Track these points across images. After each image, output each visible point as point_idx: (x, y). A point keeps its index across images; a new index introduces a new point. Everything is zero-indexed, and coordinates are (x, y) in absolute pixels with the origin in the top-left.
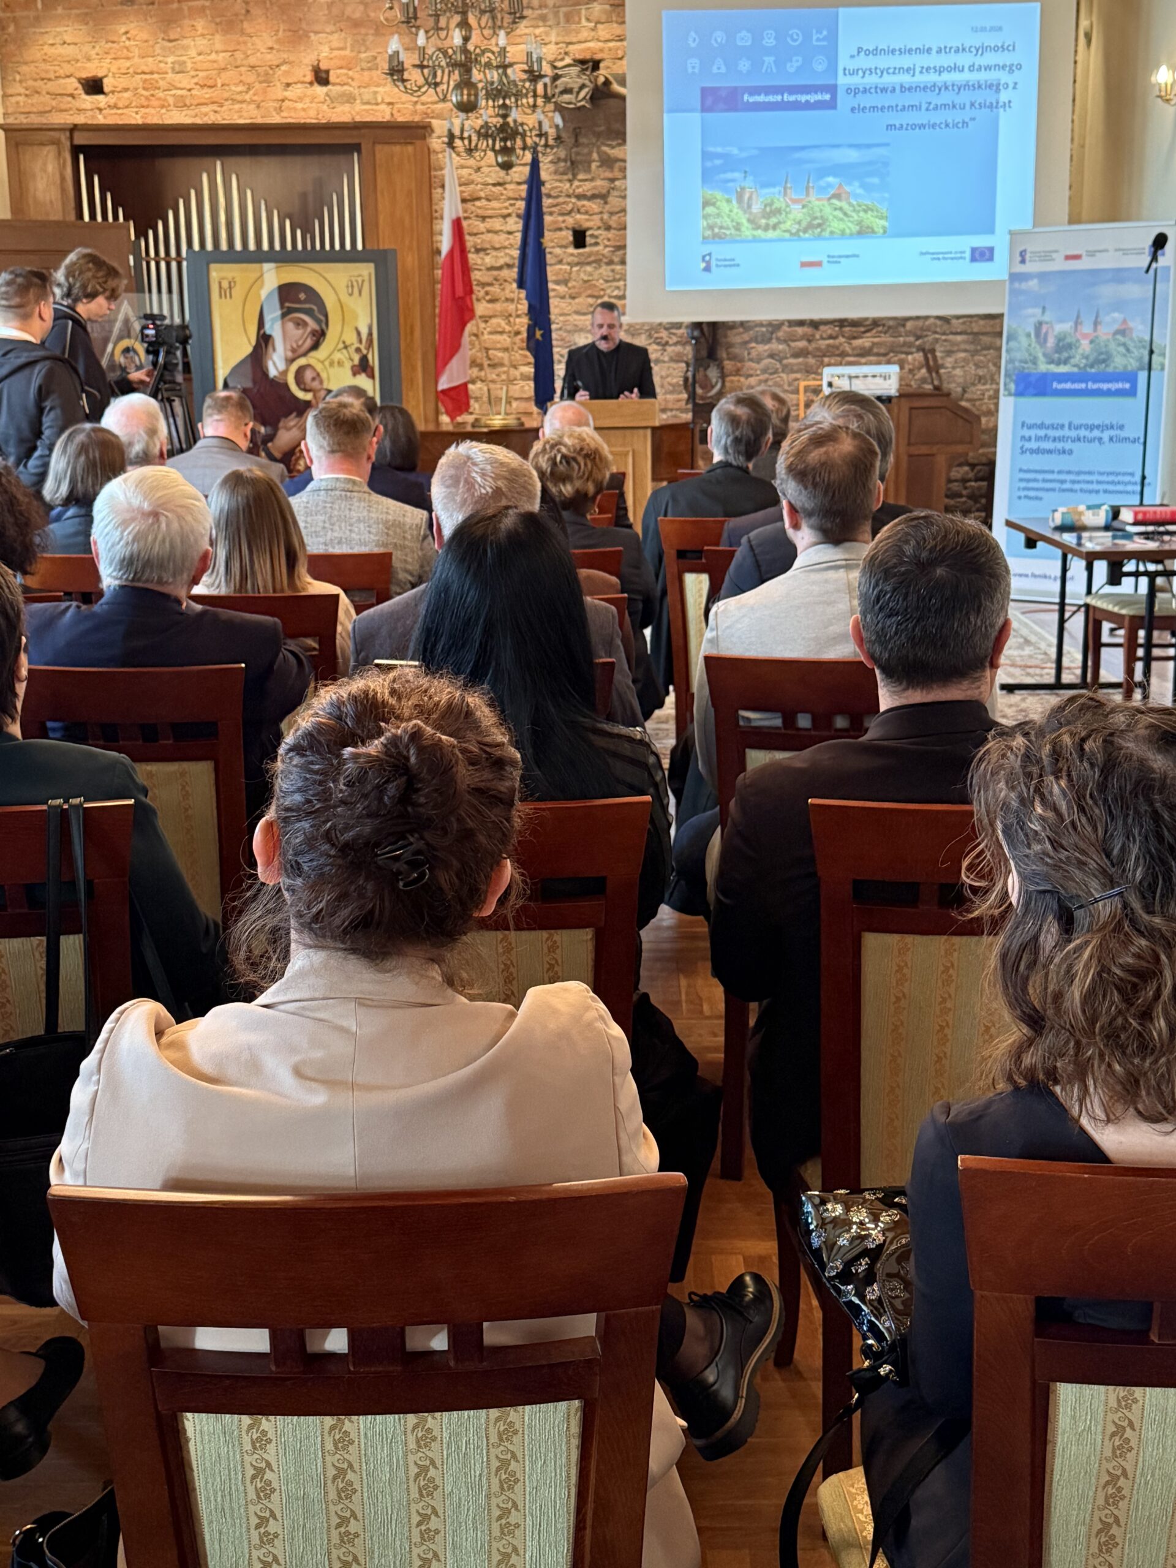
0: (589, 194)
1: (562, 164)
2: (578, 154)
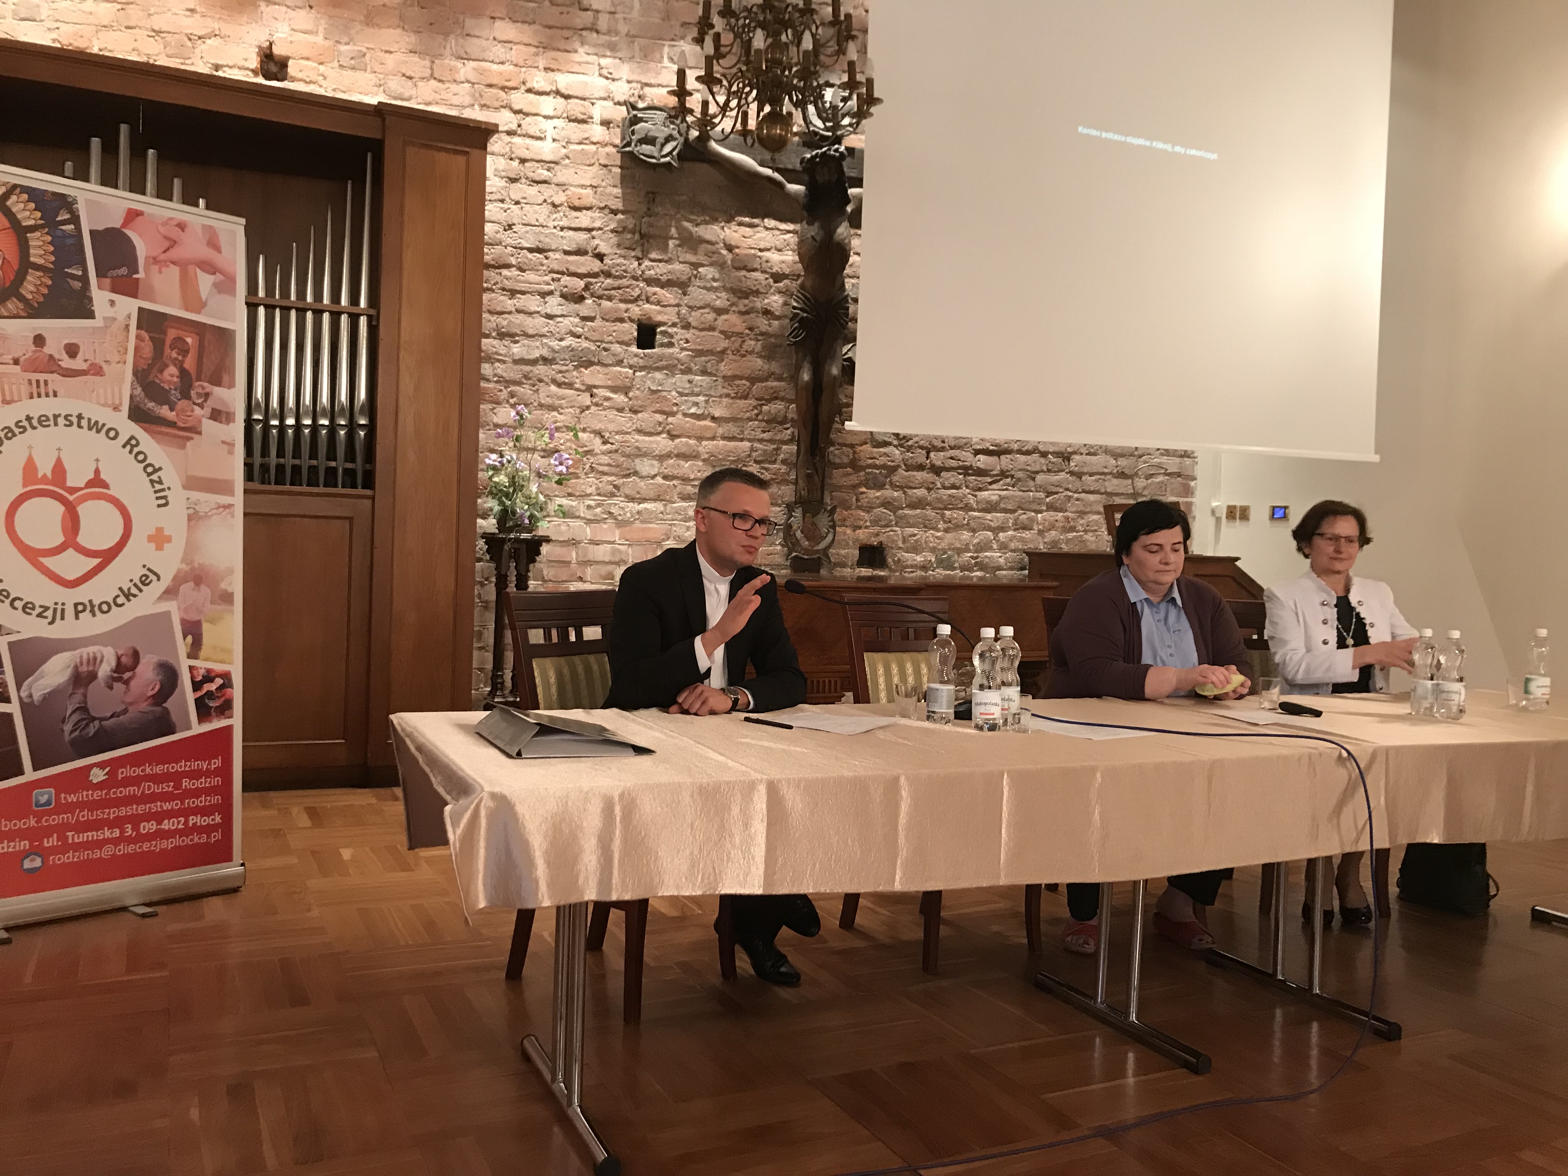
0: (664, 278)
1: (629, 236)
2: (651, 225)
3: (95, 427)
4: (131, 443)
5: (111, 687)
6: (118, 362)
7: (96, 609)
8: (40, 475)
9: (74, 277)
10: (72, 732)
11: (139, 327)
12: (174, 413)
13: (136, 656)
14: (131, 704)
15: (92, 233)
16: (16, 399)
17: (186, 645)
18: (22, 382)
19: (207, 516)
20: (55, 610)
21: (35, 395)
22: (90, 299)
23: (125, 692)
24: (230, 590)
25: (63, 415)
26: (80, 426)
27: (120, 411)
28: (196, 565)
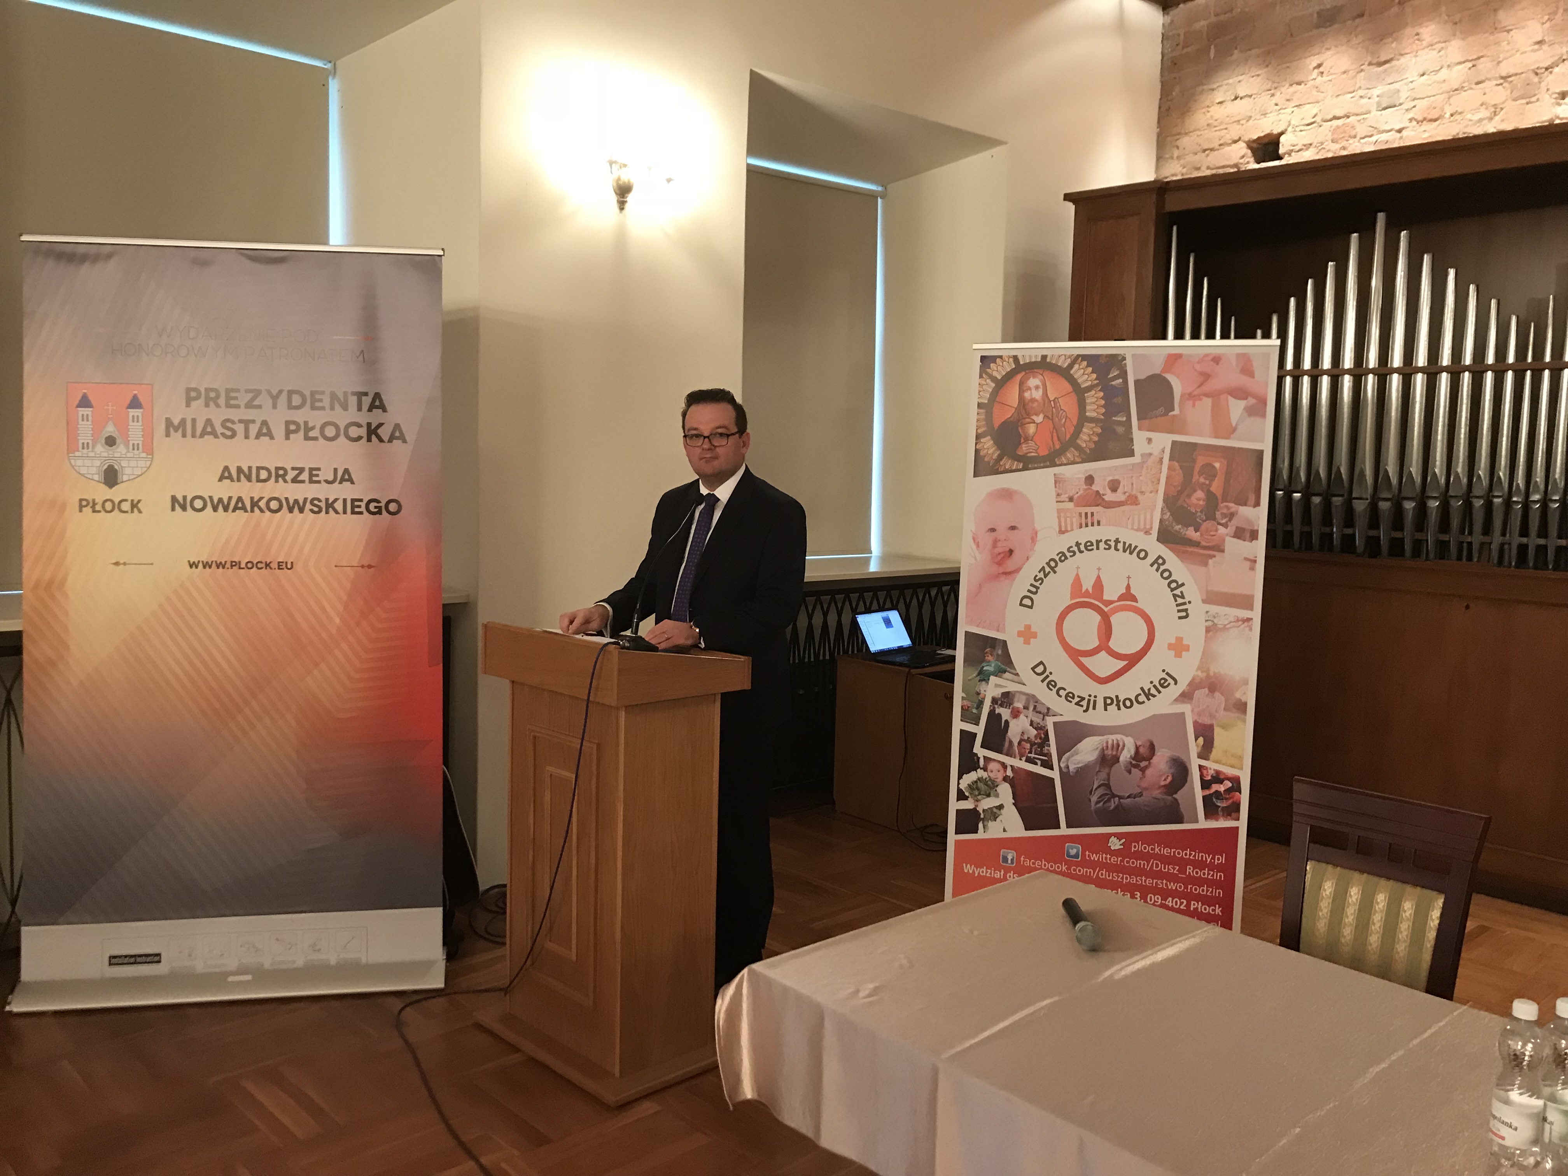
3: (1129, 549)
4: (1159, 562)
5: (1130, 772)
6: (1151, 492)
7: (1121, 704)
8: (1084, 590)
9: (1120, 423)
10: (1097, 803)
11: (1171, 459)
12: (1198, 534)
13: (1152, 748)
14: (1146, 789)
15: (1137, 382)
16: (1069, 529)
17: (1197, 746)
18: (1074, 515)
19: (1225, 628)
20: (1089, 701)
21: (1084, 525)
22: (1132, 440)
23: (1141, 778)
24: (1243, 699)
25: (1103, 541)
26: (1116, 549)
27: (1151, 534)
28: (1212, 674)
